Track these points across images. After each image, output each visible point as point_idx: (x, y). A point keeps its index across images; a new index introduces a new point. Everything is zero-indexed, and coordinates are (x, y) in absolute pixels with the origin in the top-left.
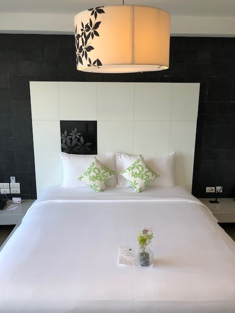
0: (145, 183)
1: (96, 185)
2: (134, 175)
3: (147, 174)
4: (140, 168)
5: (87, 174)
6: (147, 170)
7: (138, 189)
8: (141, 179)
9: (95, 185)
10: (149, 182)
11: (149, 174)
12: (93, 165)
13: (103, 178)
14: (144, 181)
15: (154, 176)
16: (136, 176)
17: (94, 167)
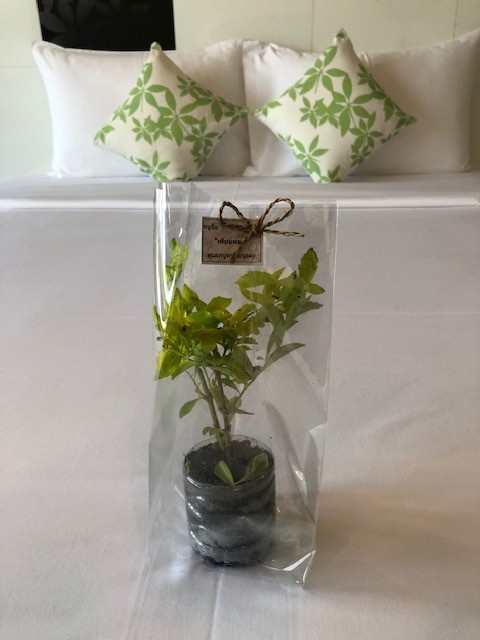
0: (355, 148)
1: (162, 159)
2: (314, 114)
3: (365, 106)
4: (338, 83)
5: (127, 112)
6: (365, 90)
7: (324, 173)
8: (338, 131)
9: (156, 156)
10: (371, 144)
11: (375, 106)
12: (148, 74)
13: (188, 130)
14: (351, 138)
15: (395, 119)
16: (319, 118)
17: (150, 83)
